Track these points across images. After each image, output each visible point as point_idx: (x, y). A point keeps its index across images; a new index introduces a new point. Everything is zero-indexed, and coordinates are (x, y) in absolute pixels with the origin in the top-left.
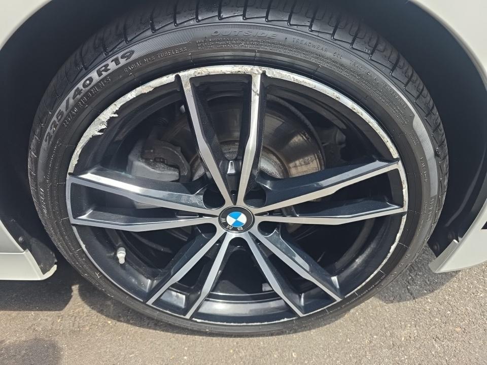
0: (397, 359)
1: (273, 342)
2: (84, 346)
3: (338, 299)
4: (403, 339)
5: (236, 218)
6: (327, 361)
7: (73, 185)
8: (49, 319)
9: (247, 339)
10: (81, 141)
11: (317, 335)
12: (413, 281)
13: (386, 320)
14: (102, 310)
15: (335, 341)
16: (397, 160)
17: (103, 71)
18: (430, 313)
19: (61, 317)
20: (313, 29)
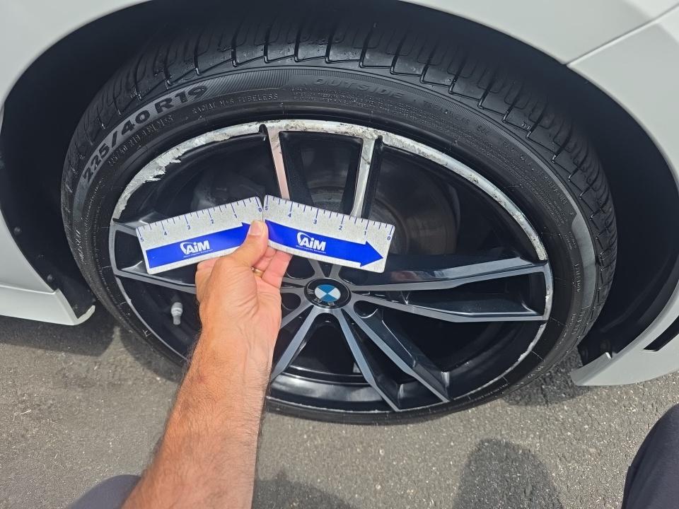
0: (507, 475)
1: (358, 433)
2: (125, 404)
3: (445, 401)
4: (521, 452)
5: (327, 291)
6: (421, 465)
7: (118, 233)
8: (84, 365)
9: (327, 424)
10: (131, 184)
11: (413, 431)
12: (550, 379)
13: (505, 425)
14: (150, 362)
15: (435, 442)
16: (544, 262)
17: (163, 106)
18: (563, 424)
19: (98, 364)
20: (454, 90)
